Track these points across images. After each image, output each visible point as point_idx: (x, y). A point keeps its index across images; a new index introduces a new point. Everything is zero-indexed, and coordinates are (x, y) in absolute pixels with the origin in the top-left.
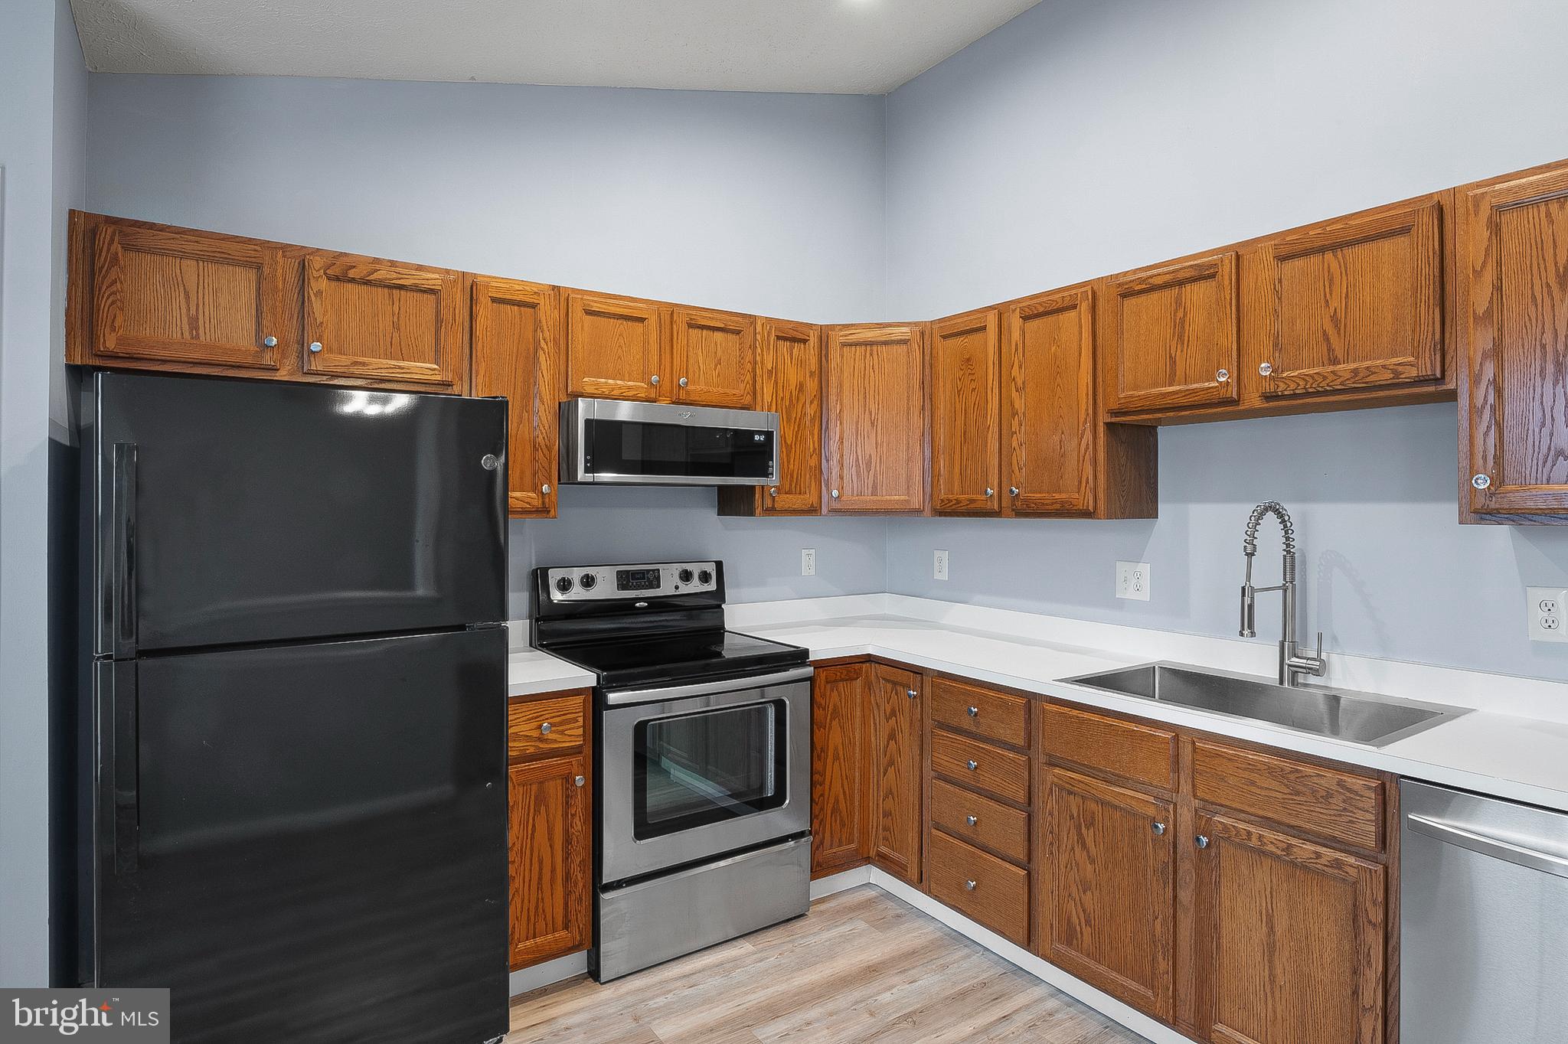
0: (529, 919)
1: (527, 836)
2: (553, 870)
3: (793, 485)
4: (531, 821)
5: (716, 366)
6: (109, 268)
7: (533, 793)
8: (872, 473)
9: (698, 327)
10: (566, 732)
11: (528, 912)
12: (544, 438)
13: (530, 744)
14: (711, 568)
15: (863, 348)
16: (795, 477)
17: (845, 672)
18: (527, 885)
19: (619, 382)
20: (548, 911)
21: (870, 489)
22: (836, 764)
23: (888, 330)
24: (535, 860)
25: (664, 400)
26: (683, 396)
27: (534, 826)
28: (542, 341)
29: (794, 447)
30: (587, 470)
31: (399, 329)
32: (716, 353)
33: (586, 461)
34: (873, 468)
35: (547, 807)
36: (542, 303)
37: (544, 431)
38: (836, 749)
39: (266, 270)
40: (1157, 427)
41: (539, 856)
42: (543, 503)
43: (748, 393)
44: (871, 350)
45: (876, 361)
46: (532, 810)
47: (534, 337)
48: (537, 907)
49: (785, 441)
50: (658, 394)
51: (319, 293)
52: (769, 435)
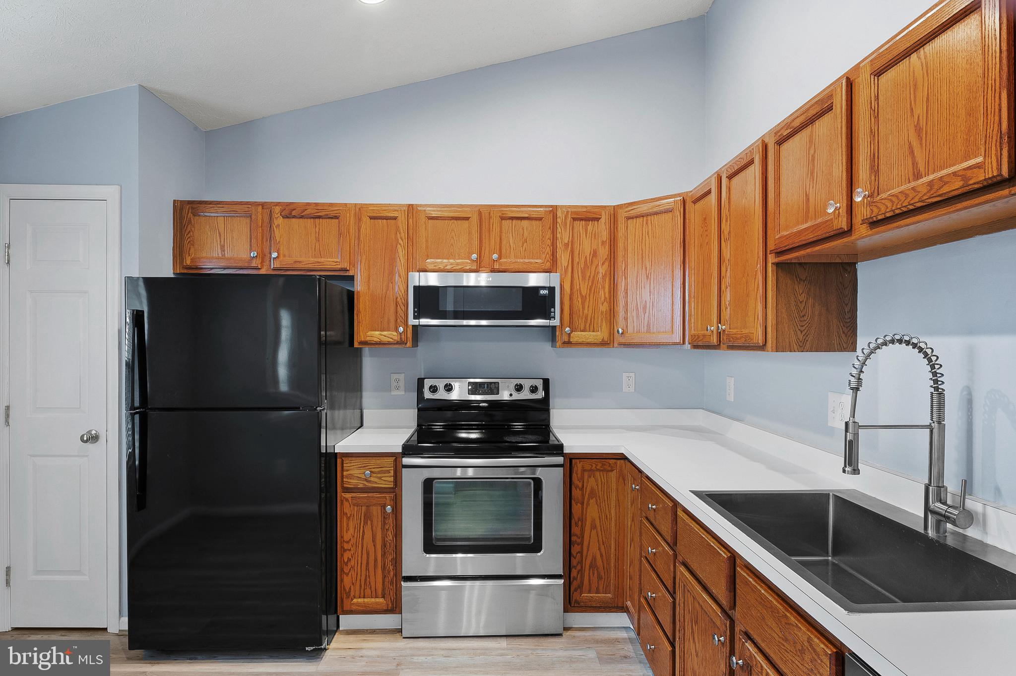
0: (361, 586)
1: (359, 536)
2: (376, 560)
3: (588, 325)
4: (362, 528)
5: (523, 244)
6: (187, 226)
7: (363, 512)
8: (647, 315)
9: (509, 219)
10: (382, 478)
11: (360, 582)
12: (401, 299)
13: (361, 482)
14: (539, 384)
15: (641, 219)
16: (589, 319)
17: (600, 465)
18: (359, 565)
19: (451, 261)
20: (373, 584)
21: (646, 328)
22: (594, 532)
23: (658, 203)
24: (365, 552)
25: (484, 270)
26: (497, 266)
27: (363, 531)
28: (400, 239)
29: (588, 297)
30: (415, 318)
31: (319, 241)
32: (523, 235)
33: (414, 312)
34: (647, 311)
35: (372, 521)
36: (400, 216)
37: (401, 295)
38: (593, 521)
39: (253, 217)
40: (855, 264)
41: (367, 551)
42: (401, 338)
43: (548, 261)
44: (647, 220)
45: (650, 227)
46: (362, 522)
47: (395, 238)
48: (366, 580)
49: (581, 294)
50: (478, 267)
51: (278, 226)
52: (552, 290)
